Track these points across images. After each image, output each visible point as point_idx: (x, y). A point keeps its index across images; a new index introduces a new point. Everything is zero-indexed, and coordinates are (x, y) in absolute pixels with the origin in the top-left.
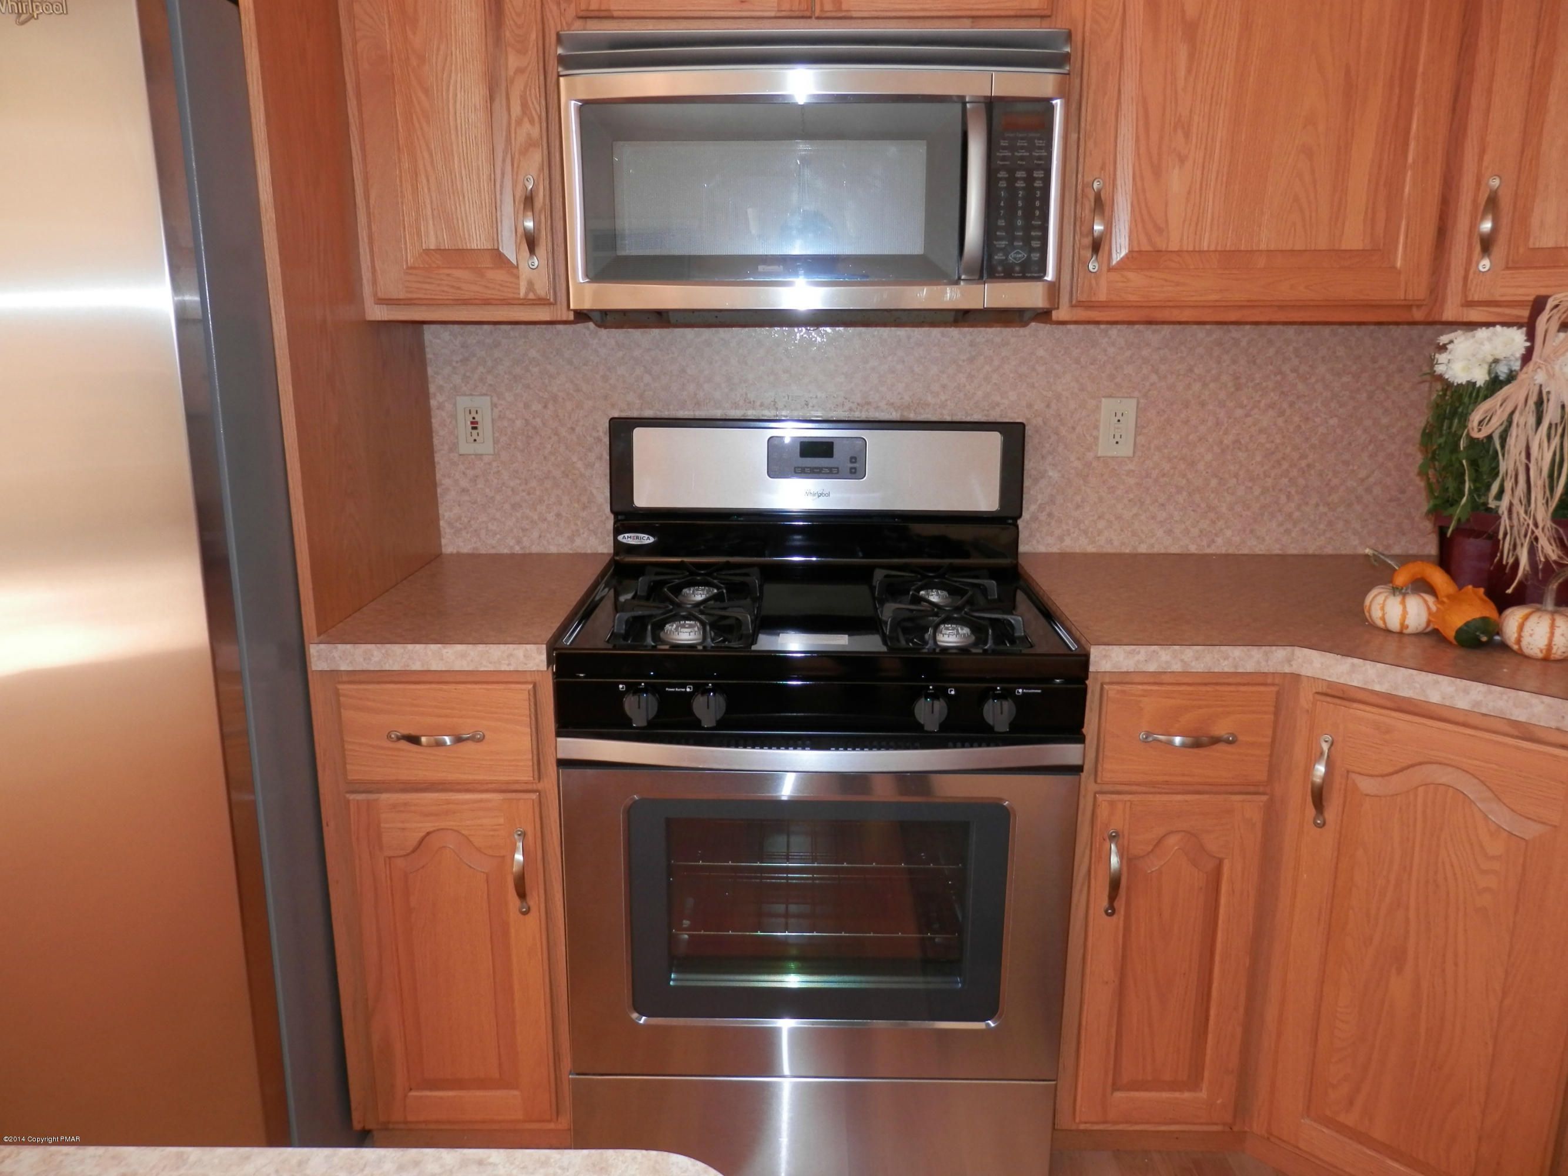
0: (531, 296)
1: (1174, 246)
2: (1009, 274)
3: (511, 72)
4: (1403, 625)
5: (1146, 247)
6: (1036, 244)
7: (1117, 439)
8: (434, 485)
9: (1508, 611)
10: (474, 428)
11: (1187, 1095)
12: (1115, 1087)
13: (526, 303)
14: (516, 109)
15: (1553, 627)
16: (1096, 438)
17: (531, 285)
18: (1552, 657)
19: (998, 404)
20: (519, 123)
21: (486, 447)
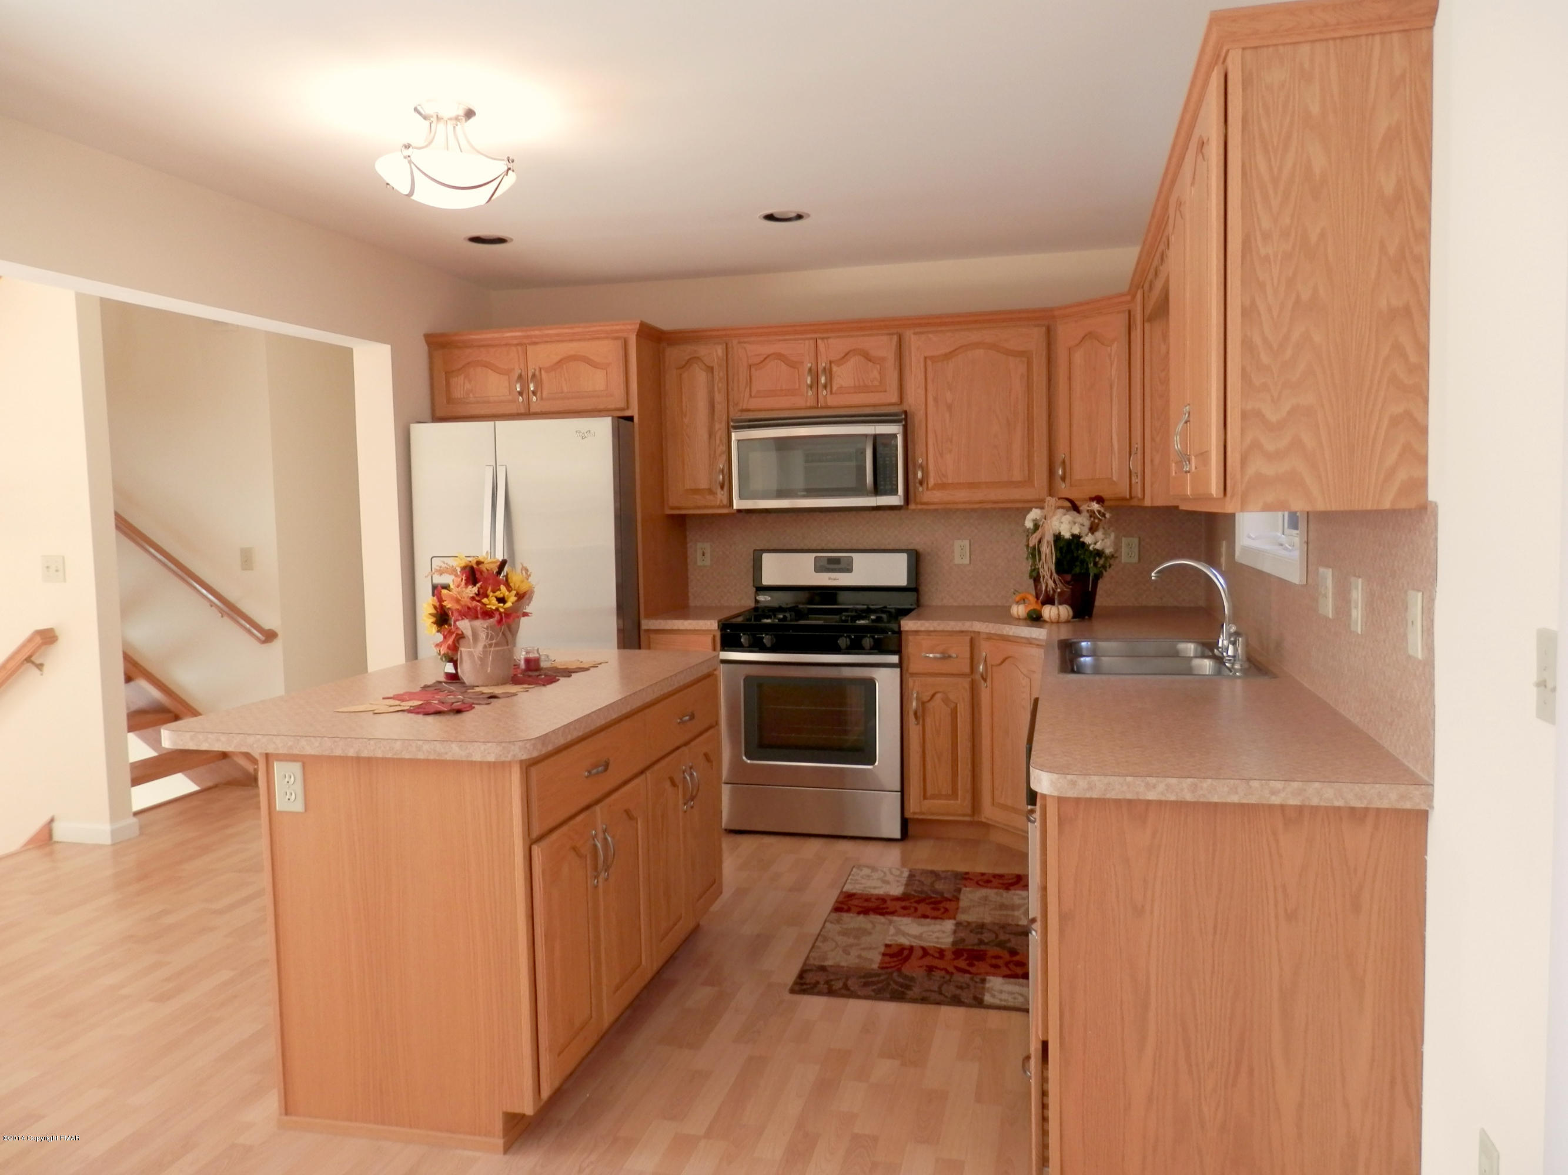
0: (721, 505)
1: (950, 481)
2: (885, 493)
3: (717, 429)
4: (1019, 616)
5: (940, 482)
6: (895, 479)
7: (962, 556)
8: (687, 578)
9: (1044, 607)
10: (704, 555)
11: (952, 802)
12: (925, 797)
13: (719, 507)
14: (718, 442)
15: (1051, 610)
16: (954, 557)
17: (721, 501)
18: (1060, 621)
19: (912, 543)
20: (719, 446)
21: (708, 562)
